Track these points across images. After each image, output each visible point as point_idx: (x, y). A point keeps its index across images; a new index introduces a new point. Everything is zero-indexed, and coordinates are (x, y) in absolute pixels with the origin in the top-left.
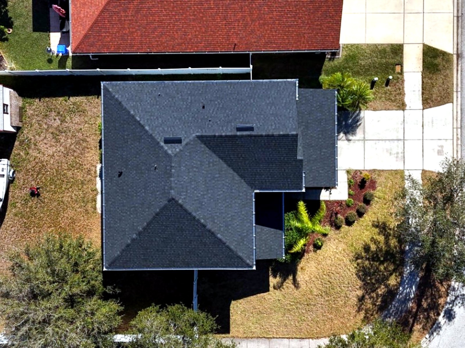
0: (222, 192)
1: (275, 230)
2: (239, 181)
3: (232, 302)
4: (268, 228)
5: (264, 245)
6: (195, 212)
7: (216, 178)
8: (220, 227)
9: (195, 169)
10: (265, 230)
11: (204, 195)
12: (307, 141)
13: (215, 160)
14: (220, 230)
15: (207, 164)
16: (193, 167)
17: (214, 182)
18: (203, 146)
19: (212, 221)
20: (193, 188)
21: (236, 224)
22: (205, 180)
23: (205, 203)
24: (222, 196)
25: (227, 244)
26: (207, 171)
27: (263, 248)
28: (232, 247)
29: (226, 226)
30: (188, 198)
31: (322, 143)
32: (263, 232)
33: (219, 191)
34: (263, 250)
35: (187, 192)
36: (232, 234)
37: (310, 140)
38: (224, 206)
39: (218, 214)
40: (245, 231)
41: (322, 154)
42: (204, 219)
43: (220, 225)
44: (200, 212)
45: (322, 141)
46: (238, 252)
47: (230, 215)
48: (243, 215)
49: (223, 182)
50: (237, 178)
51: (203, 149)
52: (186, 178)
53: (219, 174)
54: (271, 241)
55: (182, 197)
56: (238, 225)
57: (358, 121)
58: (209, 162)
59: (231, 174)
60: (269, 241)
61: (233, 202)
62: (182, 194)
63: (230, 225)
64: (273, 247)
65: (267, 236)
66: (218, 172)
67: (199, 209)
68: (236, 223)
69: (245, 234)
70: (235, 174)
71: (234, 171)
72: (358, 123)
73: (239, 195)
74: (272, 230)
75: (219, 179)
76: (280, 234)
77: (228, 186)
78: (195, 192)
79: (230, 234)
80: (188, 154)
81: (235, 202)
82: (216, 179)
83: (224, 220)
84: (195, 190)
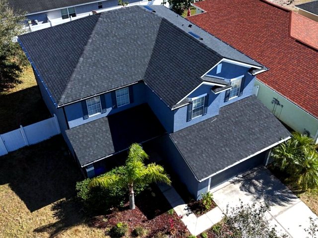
0: (126, 51)
1: (112, 144)
2: (144, 63)
3: (6, 186)
4: (110, 136)
5: (89, 139)
6: (96, 33)
7: (137, 42)
8: (91, 58)
9: (135, 24)
10: (108, 134)
11: (116, 36)
12: (223, 129)
13: (152, 37)
14: (88, 59)
15: (144, 32)
16: (136, 22)
17: (132, 41)
18: (158, 25)
19: (93, 49)
20: (117, 26)
21: (100, 72)
22: (130, 34)
23: (108, 39)
24: (122, 51)
25: (76, 69)
26: (138, 33)
27: (85, 141)
28: (74, 75)
29: (94, 63)
30: (106, 24)
31: (234, 144)
32: (104, 133)
33: (125, 48)
34: (83, 141)
35: (111, 22)
36: (88, 71)
37: (226, 131)
38: (114, 56)
39: (103, 53)
40: (97, 84)
41: (223, 149)
42: (92, 42)
43: (93, 58)
44: (97, 37)
45: (235, 144)
46: (70, 82)
47: (107, 64)
48: (113, 76)
49: (136, 50)
50: (147, 60)
51: (155, 26)
52: (124, 19)
53: (142, 44)
54: (97, 145)
55: (105, 20)
56: (100, 74)
57: (284, 200)
58: (147, 34)
59: (148, 54)
60: (96, 143)
61: (122, 64)
62: (108, 19)
63: (97, 67)
64: (91, 149)
65: (102, 139)
66: (142, 42)
67: (100, 36)
68: (102, 72)
69: (93, 85)
70: (150, 58)
71: (152, 55)
72: (283, 203)
73: (131, 68)
74: (111, 142)
75: (137, 45)
76: (110, 150)
77: (134, 54)
78: (115, 29)
79: (87, 69)
80: (145, 16)
81: (122, 66)
82: (135, 43)
83: (100, 60)
84: (117, 29)
